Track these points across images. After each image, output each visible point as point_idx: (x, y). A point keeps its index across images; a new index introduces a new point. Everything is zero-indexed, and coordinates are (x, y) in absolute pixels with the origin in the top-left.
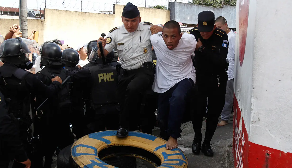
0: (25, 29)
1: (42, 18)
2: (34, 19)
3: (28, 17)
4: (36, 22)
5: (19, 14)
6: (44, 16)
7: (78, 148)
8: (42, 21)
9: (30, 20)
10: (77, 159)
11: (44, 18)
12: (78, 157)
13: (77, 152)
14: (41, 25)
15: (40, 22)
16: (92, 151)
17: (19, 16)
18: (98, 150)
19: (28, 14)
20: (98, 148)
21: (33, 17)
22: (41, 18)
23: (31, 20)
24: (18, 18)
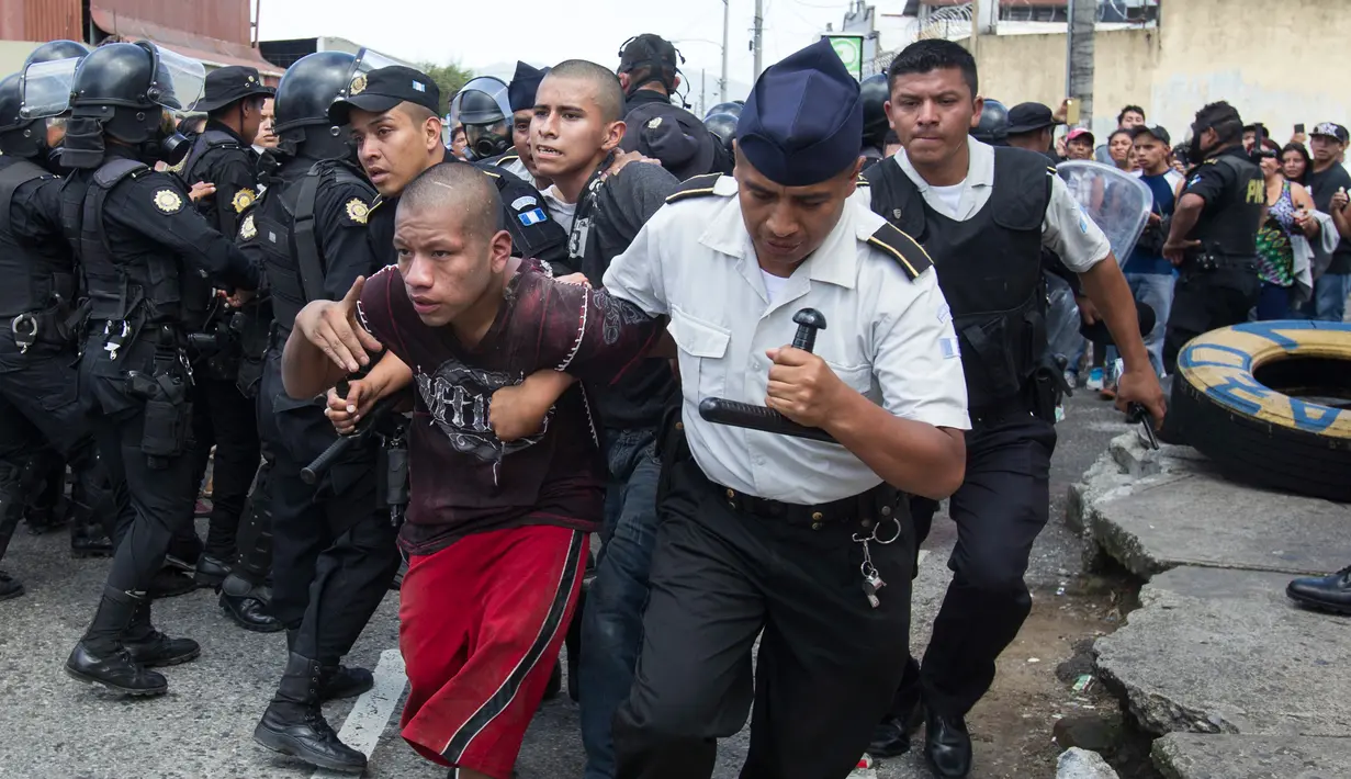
0: (1084, 66)
1: (1151, 25)
2: (1120, 31)
3: (1096, 20)
4: (1126, 39)
5: (1066, 15)
6: (1157, 13)
7: (1198, 350)
8: (1149, 36)
9: (1106, 34)
10: (1191, 372)
11: (1158, 24)
12: (1193, 369)
13: (1194, 359)
14: (1146, 48)
15: (1141, 38)
16: (1237, 360)
17: (1066, 21)
18: (1255, 361)
19: (1099, 11)
20: (1255, 356)
21: (1120, 20)
22: (1144, 22)
23: (1109, 32)
24: (1062, 27)
